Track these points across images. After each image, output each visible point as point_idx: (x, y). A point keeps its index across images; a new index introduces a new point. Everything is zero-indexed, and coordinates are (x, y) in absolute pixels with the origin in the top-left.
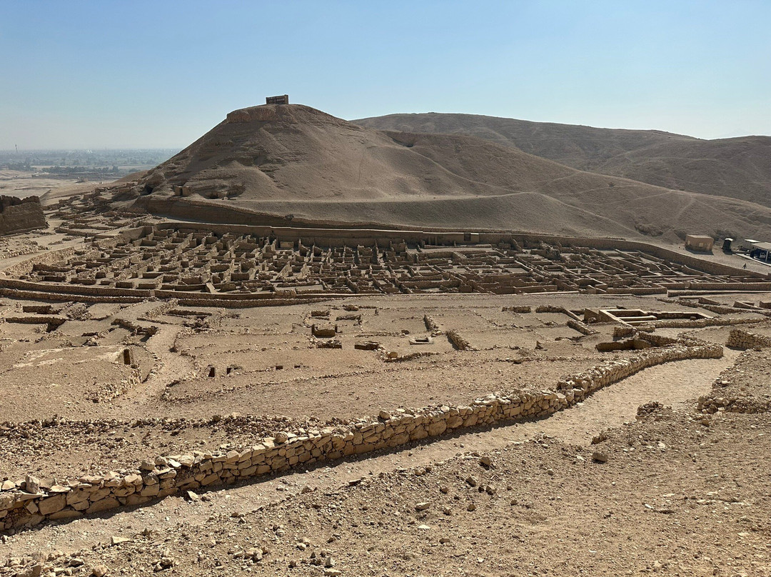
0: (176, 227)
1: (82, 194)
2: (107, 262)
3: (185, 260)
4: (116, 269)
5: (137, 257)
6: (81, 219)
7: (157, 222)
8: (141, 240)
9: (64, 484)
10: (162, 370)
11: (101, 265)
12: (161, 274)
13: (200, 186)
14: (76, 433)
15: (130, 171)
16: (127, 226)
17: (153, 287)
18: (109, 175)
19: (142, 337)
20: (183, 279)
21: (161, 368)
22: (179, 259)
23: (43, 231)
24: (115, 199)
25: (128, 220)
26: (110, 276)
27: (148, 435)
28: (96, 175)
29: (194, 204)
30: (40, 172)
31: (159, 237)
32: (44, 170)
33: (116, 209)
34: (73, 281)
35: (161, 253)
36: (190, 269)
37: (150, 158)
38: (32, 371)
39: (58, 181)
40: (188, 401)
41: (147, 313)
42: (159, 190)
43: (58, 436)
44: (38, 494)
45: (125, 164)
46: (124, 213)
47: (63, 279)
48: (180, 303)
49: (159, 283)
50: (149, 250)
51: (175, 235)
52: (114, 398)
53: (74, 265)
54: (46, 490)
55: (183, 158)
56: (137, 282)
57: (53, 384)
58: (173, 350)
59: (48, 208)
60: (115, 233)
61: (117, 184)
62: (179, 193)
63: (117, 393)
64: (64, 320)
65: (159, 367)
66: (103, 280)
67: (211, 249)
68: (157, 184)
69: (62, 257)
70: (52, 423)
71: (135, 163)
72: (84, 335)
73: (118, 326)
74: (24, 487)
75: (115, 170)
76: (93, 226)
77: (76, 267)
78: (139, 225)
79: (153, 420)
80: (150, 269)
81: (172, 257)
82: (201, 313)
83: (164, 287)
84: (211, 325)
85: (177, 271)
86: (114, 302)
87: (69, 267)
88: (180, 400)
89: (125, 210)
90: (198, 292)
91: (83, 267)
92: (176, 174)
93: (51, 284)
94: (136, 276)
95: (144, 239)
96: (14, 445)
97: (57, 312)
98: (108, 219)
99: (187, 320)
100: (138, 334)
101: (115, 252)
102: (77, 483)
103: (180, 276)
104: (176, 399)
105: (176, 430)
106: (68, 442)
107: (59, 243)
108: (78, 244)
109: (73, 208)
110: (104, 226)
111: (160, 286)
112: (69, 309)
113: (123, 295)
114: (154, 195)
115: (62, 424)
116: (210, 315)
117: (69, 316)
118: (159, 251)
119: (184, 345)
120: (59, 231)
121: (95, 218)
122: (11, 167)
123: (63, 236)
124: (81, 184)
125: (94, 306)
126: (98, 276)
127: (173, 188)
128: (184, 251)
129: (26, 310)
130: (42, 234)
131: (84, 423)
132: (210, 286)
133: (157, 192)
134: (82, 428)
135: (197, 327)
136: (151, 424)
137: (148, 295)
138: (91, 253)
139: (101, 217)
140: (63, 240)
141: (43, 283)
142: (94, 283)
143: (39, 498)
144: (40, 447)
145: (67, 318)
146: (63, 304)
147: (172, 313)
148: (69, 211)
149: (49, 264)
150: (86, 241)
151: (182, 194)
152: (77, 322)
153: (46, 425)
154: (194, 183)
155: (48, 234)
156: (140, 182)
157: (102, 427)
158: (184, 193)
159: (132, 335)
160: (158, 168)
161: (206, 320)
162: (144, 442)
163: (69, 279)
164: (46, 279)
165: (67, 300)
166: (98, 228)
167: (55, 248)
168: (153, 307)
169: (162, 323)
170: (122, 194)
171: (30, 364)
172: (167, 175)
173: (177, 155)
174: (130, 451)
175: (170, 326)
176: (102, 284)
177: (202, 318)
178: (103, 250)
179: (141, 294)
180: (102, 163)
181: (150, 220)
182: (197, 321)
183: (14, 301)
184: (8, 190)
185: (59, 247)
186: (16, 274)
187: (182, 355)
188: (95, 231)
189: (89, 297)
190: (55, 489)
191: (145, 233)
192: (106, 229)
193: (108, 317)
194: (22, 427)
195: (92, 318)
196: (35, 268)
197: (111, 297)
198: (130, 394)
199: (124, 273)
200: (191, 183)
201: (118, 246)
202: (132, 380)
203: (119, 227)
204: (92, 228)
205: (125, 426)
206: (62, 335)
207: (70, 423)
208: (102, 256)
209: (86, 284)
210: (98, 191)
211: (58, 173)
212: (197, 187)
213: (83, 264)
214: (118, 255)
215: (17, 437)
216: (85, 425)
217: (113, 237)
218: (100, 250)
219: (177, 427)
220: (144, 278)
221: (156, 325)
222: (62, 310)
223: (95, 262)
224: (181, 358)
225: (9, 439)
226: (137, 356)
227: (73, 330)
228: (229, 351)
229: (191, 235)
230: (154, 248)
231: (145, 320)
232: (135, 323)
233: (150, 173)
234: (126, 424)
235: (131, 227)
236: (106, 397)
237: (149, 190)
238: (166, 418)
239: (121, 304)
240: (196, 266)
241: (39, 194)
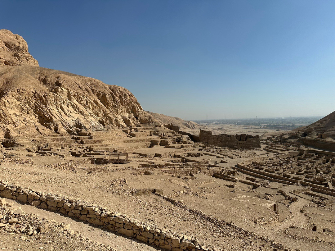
0: (316, 153)
1: (276, 135)
2: (281, 165)
3: (318, 169)
4: (284, 168)
5: (295, 164)
6: (274, 145)
7: (307, 149)
8: (298, 157)
9: (207, 247)
10: (292, 219)
11: (278, 165)
12: (305, 174)
13: (332, 134)
14: (237, 232)
15: (300, 126)
16: (293, 150)
17: (300, 179)
18: (290, 128)
19: (290, 201)
20: (315, 178)
21: (291, 218)
22: (316, 168)
23: (259, 149)
24: (289, 138)
25: (294, 147)
26: (281, 171)
27: (263, 245)
28: (284, 128)
29: (328, 142)
30: (263, 126)
31: (307, 156)
32: (265, 126)
33: (289, 142)
34: (266, 171)
35: (307, 164)
36: (321, 174)
37: (310, 121)
38: (237, 202)
39: (269, 130)
40: (295, 238)
41: (294, 191)
42: (310, 135)
43: (230, 230)
44: (197, 246)
45: (298, 123)
46: (292, 144)
47: (262, 169)
48: (312, 190)
49: (303, 178)
50: (301, 162)
51: (315, 156)
52: (264, 224)
53: (267, 164)
54: (200, 247)
55: (325, 120)
56: (293, 175)
57: (242, 210)
58: (301, 211)
59: (263, 140)
60: (287, 153)
61: (292, 132)
62: (320, 137)
63: (266, 222)
64: (259, 186)
65: (291, 217)
66: (278, 172)
67: (334, 165)
68: (310, 132)
69: (264, 160)
70: (230, 224)
71: (303, 123)
72: (265, 194)
73: (280, 193)
74: (194, 242)
75: (293, 126)
76: (278, 148)
77: (268, 165)
78: (298, 150)
79: (268, 239)
80: (300, 171)
81: (312, 167)
82: (322, 197)
83: (305, 180)
84: (327, 205)
85: (313, 173)
86: (281, 182)
87: (266, 164)
88: (292, 236)
89: (293, 143)
90: (323, 186)
91: (271, 165)
92: (320, 128)
93: (258, 170)
94: (293, 173)
95: (300, 156)
96: (215, 228)
97: (257, 182)
98: (285, 146)
99: (314, 199)
100: (288, 199)
101: (286, 161)
102: (211, 249)
103: (314, 176)
104: (290, 235)
105: (276, 249)
106: (232, 234)
107: (264, 154)
108: (271, 155)
109: (272, 141)
110: (283, 149)
111: (303, 179)
112: (262, 182)
113: (285, 180)
114: (308, 137)
115: (233, 226)
116: (327, 199)
117: (261, 184)
118: (306, 163)
119: (308, 211)
120: (265, 149)
121: (279, 146)
122: (253, 124)
123: (266, 152)
124: (278, 131)
125: (272, 182)
126: (276, 170)
127: (317, 134)
128: (319, 164)
129: (247, 178)
130: (258, 150)
131: (240, 229)
132: (330, 184)
133: (309, 136)
134: (239, 231)
135: (319, 204)
136: (266, 240)
137: (297, 182)
138: (275, 160)
139: (282, 145)
140: (266, 153)
141: (255, 169)
142: (274, 172)
143: (197, 248)
144: (223, 232)
145: (261, 185)
146: (260, 179)
147: (307, 194)
148: (270, 142)
149: (258, 162)
150: (274, 154)
151: (321, 137)
152: (264, 188)
153: (227, 224)
154: (329, 132)
155: (260, 150)
156: (301, 131)
157: (246, 233)
158: (322, 137)
159: (286, 199)
160: (311, 125)
161: (325, 201)
162: (260, 248)
163: (264, 169)
164: (256, 168)
165: (262, 178)
166: (280, 150)
167: (262, 156)
168: (298, 189)
169: (301, 197)
170: (293, 136)
171: (237, 199)
172: (315, 128)
173: (322, 119)
174: (252, 249)
175: (304, 199)
176: (277, 173)
177: (323, 200)
178: (280, 159)
179: (294, 182)
180: (288, 123)
181: (304, 148)
182: (319, 201)
183: (243, 174)
184: (251, 133)
185: (264, 156)
186: (246, 164)
187: (305, 215)
188: (279, 151)
189: (271, 178)
190: (203, 247)
191: (300, 154)
192: (284, 150)
193: (276, 188)
194: (220, 222)
195: (270, 187)
196: (253, 163)
197: (280, 180)
198: (272, 225)
199: (288, 170)
200: (327, 132)
201: (287, 158)
202: (274, 219)
203: (289, 150)
204: (278, 149)
205: (256, 237)
206: (257, 192)
207: (236, 226)
208: (280, 162)
209: (270, 173)
210: (283, 134)
211: (270, 127)
212: (330, 134)
213: (271, 164)
214: (287, 162)
215: (217, 225)
216: (241, 230)
217: (286, 154)
218: (279, 159)
219: (277, 247)
220: (296, 174)
221: (297, 197)
222: (259, 182)
223: (276, 164)
224: (304, 217)
225: (215, 225)
226: (281, 208)
227: (261, 191)
228: (330, 221)
229: (323, 157)
230: (304, 161)
231: (293, 194)
232: (288, 194)
233: (307, 127)
234: (256, 236)
235: (294, 151)
236: (260, 223)
237: (305, 134)
238: (274, 241)
239: (284, 184)
240: (324, 173)
241: (260, 135)
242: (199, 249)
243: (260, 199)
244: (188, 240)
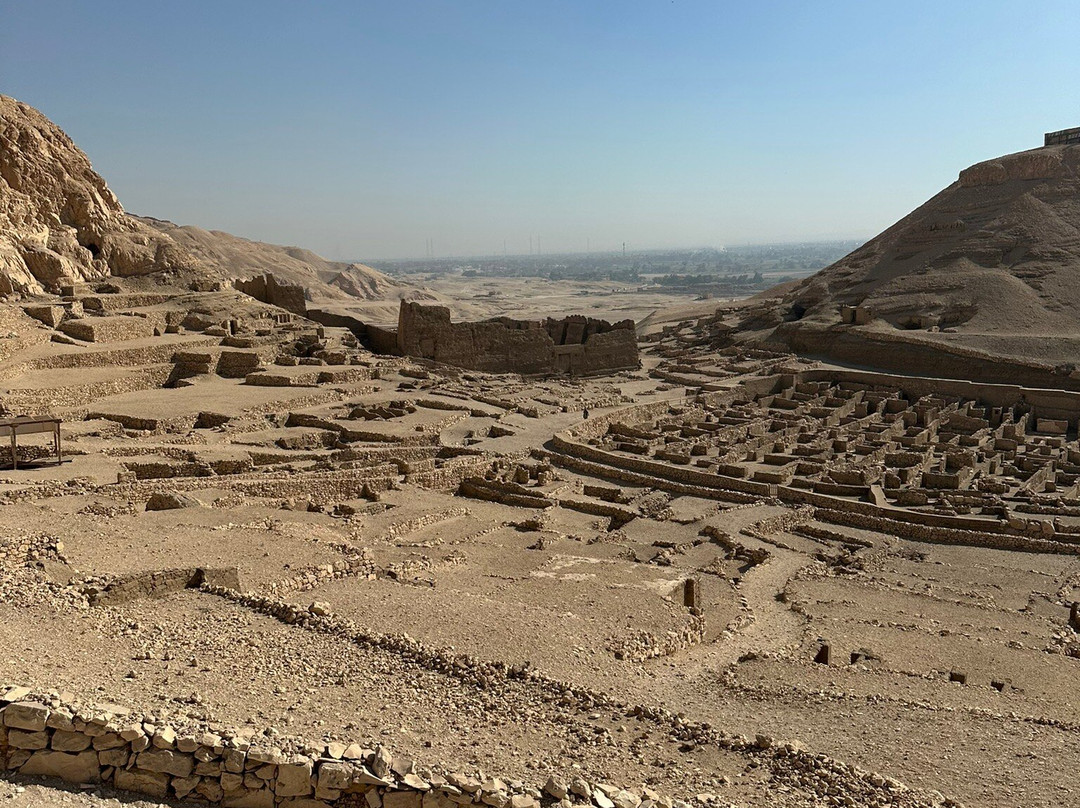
0: (835, 378)
1: (697, 318)
2: (712, 430)
3: (841, 439)
4: (724, 443)
5: (760, 426)
6: (687, 357)
7: (803, 368)
8: (772, 397)
9: (425, 776)
10: (748, 629)
11: (703, 433)
12: (793, 460)
13: (889, 306)
14: (547, 701)
15: (781, 280)
16: (756, 371)
17: (776, 480)
18: (745, 288)
19: (743, 564)
20: (830, 473)
21: (746, 625)
22: (832, 435)
23: (633, 374)
24: (743, 327)
25: (758, 363)
26: (713, 452)
27: (644, 737)
28: (726, 287)
29: (873, 339)
30: (649, 283)
31: (804, 394)
32: (656, 280)
33: (741, 344)
34: (659, 456)
35: (802, 423)
36: (848, 456)
37: (817, 258)
38: (551, 585)
39: (671, 298)
40: (758, 696)
41: (758, 524)
42: (816, 312)
43: (523, 697)
44: (384, 779)
45: (775, 268)
46: (754, 351)
47: (644, 451)
48: (817, 516)
49: (788, 473)
50: (782, 417)
51: (830, 392)
52: (650, 657)
53: (664, 430)
54: (398, 777)
55: (868, 256)
56: (753, 468)
57: (569, 614)
58: (781, 598)
59: (647, 339)
60: (732, 383)
61: (752, 303)
62: (849, 318)
63: (657, 651)
64: (633, 516)
65: (744, 622)
66: (702, 458)
67: (893, 422)
68: (814, 301)
69: (650, 417)
70: (520, 673)
71: (791, 266)
72: (656, 544)
73: (708, 538)
74: (371, 762)
75: (758, 279)
76: (702, 369)
77: (666, 434)
78: (774, 371)
79: (661, 712)
80: (777, 449)
81: (819, 431)
82: (852, 540)
83: (795, 483)
84: (867, 567)
85: (822, 456)
86: (711, 496)
87: (657, 432)
88: (747, 690)
89: (755, 345)
90: (854, 500)
91: (676, 434)
92: (849, 284)
93: (628, 456)
94: (752, 458)
95: (777, 396)
96: (462, 694)
97: (626, 502)
98: (726, 359)
99: (825, 548)
100: (736, 558)
101: (729, 414)
102: (442, 781)
103: (826, 466)
104: (741, 687)
105: (690, 743)
106: (530, 712)
107: (651, 393)
108: (677, 397)
109: (680, 339)
110: (718, 370)
111: (789, 480)
112: (644, 498)
113: (727, 487)
114: (807, 322)
115: (533, 679)
116: (869, 545)
117: (641, 510)
118: (798, 418)
119: (802, 594)
120: (654, 375)
121: (707, 357)
122: (613, 277)
123: (658, 382)
124: (702, 302)
125: (679, 499)
126: (697, 451)
127: (840, 309)
128: (843, 422)
129: (588, 491)
130: (630, 377)
131: (561, 686)
132: (877, 491)
133: (812, 316)
134: (556, 693)
135: (840, 565)
136: (655, 718)
137: (766, 493)
138: (693, 414)
139: (716, 356)
140: (657, 389)
141: (617, 454)
142: (685, 461)
143: (384, 786)
144: (493, 707)
145: (639, 513)
146: (636, 490)
147: (801, 531)
148: (673, 344)
149: (630, 426)
150: (688, 393)
151: (854, 321)
152: (651, 521)
153: (512, 675)
154: (879, 300)
155: (638, 378)
156: (786, 299)
157: (585, 701)
158: (857, 319)
159: (727, 558)
160: (821, 274)
161: (859, 555)
162: (632, 747)
163: (652, 451)
164: (622, 448)
165: (643, 484)
166: (709, 374)
167: (642, 401)
168: (771, 515)
169: (779, 546)
170: (754, 319)
171: (551, 575)
172: (833, 287)
173: (857, 250)
174: (605, 756)
175: (791, 553)
176: (700, 464)
177: (853, 550)
178: (710, 410)
179: (754, 491)
180: (739, 268)
181: (794, 364)
182: (841, 554)
183: (575, 476)
184: (604, 310)
185: (650, 400)
186: (584, 435)
187: (793, 609)
188: (704, 378)
189: (676, 484)
190: (409, 780)
191: (780, 388)
192: (721, 375)
193: (696, 520)
194: (482, 668)
195: (673, 518)
196: (612, 429)
197: (707, 489)
198: (676, 659)
199: (735, 451)
200: (874, 301)
201: (735, 403)
202: (686, 635)
203: (741, 374)
204: (700, 372)
205: (617, 710)
206: (624, 539)
207: (544, 680)
208: (708, 419)
209: (675, 463)
210: (721, 313)
211: (674, 284)
212: (884, 307)
213: (677, 429)
214: (731, 420)
215: (472, 683)
216: (562, 690)
217: (728, 389)
218: (706, 409)
219: (694, 736)
220: (765, 462)
221: (767, 547)
222: (635, 502)
223: (695, 428)
224: (788, 616)
225: (462, 683)
226: (710, 592)
227: (641, 533)
228: (875, 622)
229: (859, 395)
230: (791, 412)
231: (752, 535)
232: (735, 539)
233: (805, 282)
234: (619, 706)
235: (760, 374)
236: (636, 654)
237: (799, 312)
238: (681, 716)
239: (721, 503)
240: (859, 451)
241: (637, 317)
242: (393, 790)
243: (636, 565)
244: (347, 759)
